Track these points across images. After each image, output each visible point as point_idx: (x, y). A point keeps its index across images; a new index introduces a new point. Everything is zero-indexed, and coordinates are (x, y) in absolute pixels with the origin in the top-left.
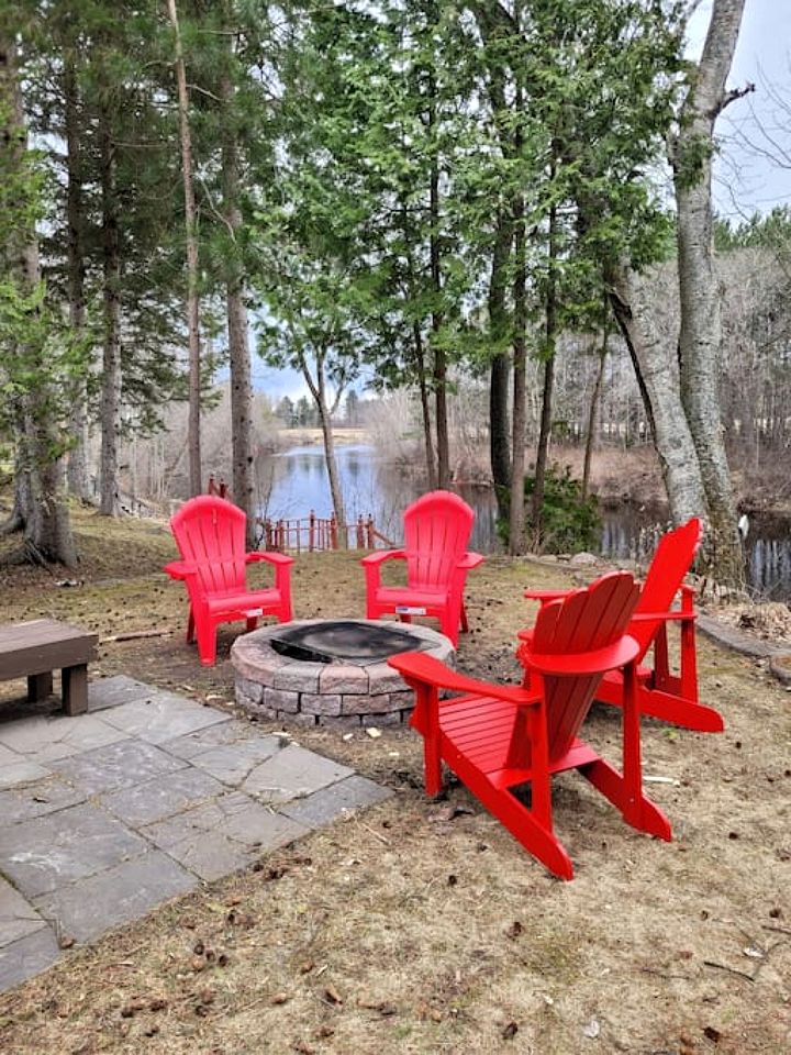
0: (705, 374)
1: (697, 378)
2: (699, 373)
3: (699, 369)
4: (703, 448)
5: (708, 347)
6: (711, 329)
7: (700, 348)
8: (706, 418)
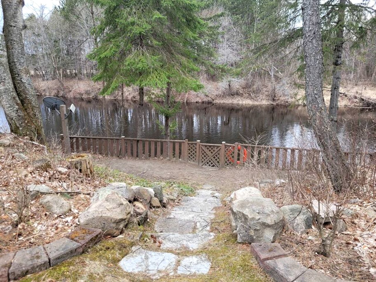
0: (14, 41)
1: (11, 43)
2: (12, 40)
3: (11, 38)
4: (17, 75)
5: (15, 28)
6: (16, 19)
7: (10, 28)
8: (17, 62)
